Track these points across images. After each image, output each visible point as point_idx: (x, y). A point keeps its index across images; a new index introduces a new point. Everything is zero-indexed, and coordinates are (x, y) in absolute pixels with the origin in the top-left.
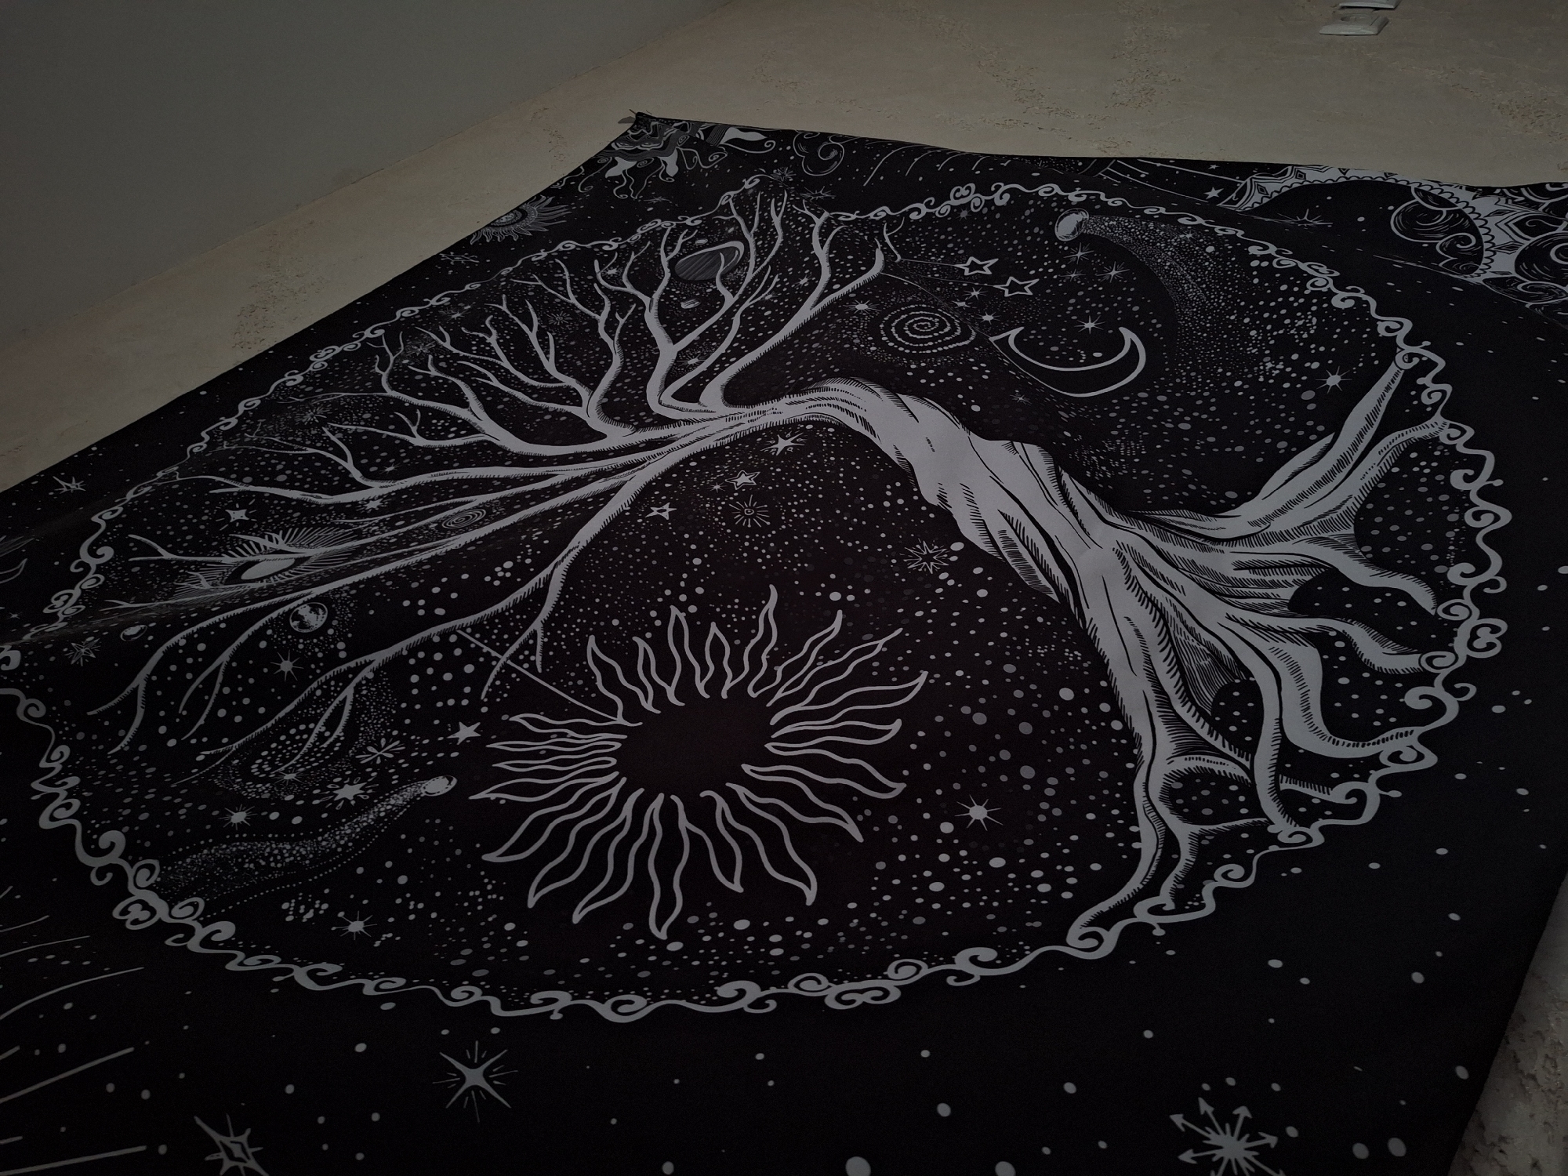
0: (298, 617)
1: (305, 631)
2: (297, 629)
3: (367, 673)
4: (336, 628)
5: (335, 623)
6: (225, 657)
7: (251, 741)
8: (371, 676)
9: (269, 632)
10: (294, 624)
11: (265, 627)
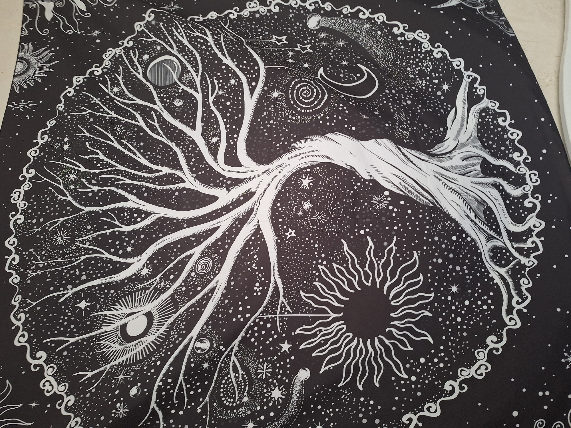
0: (198, 349)
1: (205, 351)
2: (202, 353)
3: (236, 348)
4: (216, 343)
5: (214, 342)
6: (181, 378)
7: (212, 394)
8: (237, 349)
9: (192, 360)
10: (199, 351)
11: (189, 360)
